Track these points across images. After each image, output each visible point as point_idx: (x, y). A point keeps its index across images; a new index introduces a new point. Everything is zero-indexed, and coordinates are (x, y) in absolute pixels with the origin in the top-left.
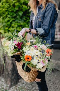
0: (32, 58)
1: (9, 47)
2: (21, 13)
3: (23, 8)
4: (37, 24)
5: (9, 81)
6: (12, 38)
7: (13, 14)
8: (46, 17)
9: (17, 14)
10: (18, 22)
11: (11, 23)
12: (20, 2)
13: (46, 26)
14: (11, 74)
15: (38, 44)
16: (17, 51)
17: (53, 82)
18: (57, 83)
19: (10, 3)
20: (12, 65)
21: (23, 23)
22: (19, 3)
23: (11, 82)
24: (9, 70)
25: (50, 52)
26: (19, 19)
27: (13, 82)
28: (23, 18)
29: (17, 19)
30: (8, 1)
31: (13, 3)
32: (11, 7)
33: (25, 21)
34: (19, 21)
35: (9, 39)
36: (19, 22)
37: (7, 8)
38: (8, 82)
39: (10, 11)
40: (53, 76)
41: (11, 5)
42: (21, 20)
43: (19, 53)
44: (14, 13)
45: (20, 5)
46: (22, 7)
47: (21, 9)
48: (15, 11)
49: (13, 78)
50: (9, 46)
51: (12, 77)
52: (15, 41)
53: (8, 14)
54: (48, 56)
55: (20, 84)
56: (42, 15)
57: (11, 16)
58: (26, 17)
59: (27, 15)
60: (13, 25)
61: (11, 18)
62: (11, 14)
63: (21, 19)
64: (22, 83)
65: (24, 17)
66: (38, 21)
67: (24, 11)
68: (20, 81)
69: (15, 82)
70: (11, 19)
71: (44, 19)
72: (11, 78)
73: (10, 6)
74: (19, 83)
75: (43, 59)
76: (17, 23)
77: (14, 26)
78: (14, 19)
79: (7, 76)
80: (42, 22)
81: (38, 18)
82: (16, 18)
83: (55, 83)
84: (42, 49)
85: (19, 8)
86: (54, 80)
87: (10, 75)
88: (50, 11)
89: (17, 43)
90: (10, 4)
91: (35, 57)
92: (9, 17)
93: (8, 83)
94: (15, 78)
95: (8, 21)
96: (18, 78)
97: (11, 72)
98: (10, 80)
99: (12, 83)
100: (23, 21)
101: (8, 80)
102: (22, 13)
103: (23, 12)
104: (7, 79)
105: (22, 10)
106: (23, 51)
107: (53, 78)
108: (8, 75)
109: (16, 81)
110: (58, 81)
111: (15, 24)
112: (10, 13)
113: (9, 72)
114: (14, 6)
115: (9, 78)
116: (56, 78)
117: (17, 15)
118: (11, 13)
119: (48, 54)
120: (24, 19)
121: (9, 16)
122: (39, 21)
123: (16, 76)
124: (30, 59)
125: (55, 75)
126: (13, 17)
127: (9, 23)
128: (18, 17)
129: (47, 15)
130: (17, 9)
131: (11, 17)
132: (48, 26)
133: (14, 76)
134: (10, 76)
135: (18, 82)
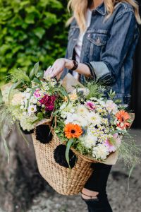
0: (84, 132)
1: (22, 107)
2: (40, 33)
3: (45, 20)
4: (89, 52)
5: (9, 201)
6: (29, 85)
7: (20, 35)
8: (113, 37)
9: (30, 34)
10: (32, 55)
11: (15, 56)
12: (38, 6)
13: (114, 57)
14: (14, 184)
15: (95, 99)
16: (44, 116)
17: (117, 202)
18: (129, 206)
19: (13, 6)
20: (16, 162)
21: (45, 56)
22: (36, 8)
23: (15, 204)
24: (8, 174)
25: (125, 118)
26: (35, 47)
27: (19, 204)
28: (44, 45)
29: (30, 46)
30: (8, 2)
31: (21, 8)
32: (17, 16)
33: (49, 52)
34: (34, 53)
35: (22, 87)
36: (36, 55)
37: (7, 20)
38: (6, 203)
39: (14, 26)
40: (115, 190)
41: (16, 11)
42: (40, 50)
43: (48, 120)
44: (21, 32)
45: (38, 12)
46: (44, 16)
47: (40, 21)
48: (24, 26)
49: (18, 193)
50: (23, 104)
51: (15, 192)
52: (37, 93)
53: (9, 34)
54: (122, 128)
55: (37, 209)
56: (105, 31)
57: (15, 38)
58: (52, 43)
59: (56, 37)
60: (20, 61)
61: (15, 45)
62: (16, 35)
63: (39, 48)
64: (42, 207)
65: (48, 42)
66: (92, 46)
67: (47, 27)
68: (35, 201)
69: (24, 204)
70: (14, 48)
71: (107, 40)
72: (13, 194)
73: (13, 15)
74: (34, 207)
75: (110, 136)
76: (29, 57)
77: (22, 64)
78: (22, 47)
79: (3, 189)
80: (103, 48)
81: (92, 37)
82: (27, 45)
83: (124, 207)
84: (107, 111)
85: (36, 19)
86: (120, 199)
87: (11, 186)
88: (125, 22)
89: (42, 96)
90: (12, 10)
91: (91, 130)
92: (10, 42)
93: (8, 207)
94: (23, 195)
95: (9, 51)
96: (31, 193)
97: (12, 179)
98: (11, 199)
99: (17, 207)
100: (45, 52)
101: (7, 198)
102: (43, 31)
103: (46, 29)
104: (4, 196)
105: (42, 25)
106: (59, 114)
107: (116, 194)
108: (6, 186)
109: (27, 203)
110: (130, 201)
111: (25, 60)
112: (11, 32)
113: (9, 180)
114: (23, 14)
115: (9, 194)
116: (124, 195)
117: (29, 38)
118: (15, 32)
119: (122, 124)
120: (48, 47)
121: (9, 39)
122: (95, 46)
123: (27, 189)
124: (77, 133)
125: (122, 187)
126: (19, 43)
127: (9, 56)
128: (32, 42)
129: (116, 32)
130: (29, 21)
131: (15, 41)
132: (119, 58)
133: (20, 190)
134: (12, 189)
135: (32, 203)
